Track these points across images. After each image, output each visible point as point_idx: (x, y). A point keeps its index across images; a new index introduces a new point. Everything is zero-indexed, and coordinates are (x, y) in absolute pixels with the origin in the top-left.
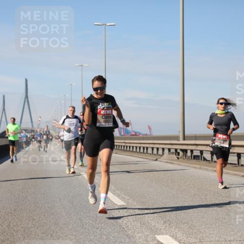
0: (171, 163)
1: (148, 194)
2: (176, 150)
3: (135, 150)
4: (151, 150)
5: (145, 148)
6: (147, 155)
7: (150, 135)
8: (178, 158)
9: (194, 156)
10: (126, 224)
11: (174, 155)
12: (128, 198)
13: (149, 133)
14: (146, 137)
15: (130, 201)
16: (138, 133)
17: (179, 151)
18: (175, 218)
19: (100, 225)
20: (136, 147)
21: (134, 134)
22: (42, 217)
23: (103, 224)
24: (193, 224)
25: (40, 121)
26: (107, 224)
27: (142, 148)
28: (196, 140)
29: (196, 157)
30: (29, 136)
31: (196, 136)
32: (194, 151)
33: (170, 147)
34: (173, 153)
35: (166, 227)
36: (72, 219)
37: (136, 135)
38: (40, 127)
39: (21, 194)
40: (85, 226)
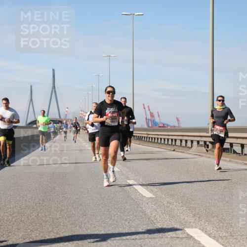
0: (200, 155)
2: (205, 142)
3: (163, 142)
4: (180, 142)
5: (174, 140)
7: (179, 127)
8: (207, 151)
10: (155, 216)
11: (204, 148)
12: (156, 190)
13: (178, 125)
15: (158, 193)
16: (166, 124)
17: (208, 143)
18: (204, 211)
19: (128, 217)
20: (164, 139)
21: (162, 125)
23: (131, 217)
25: (67, 111)
26: (136, 216)
29: (225, 150)
33: (198, 139)
34: (202, 146)
35: (195, 220)
36: (100, 210)
37: (164, 127)
38: (67, 118)
39: (49, 185)
40: (113, 218)
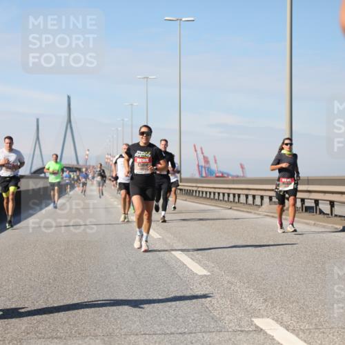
1: (241, 259)
3: (221, 198)
4: (245, 198)
5: (237, 196)
6: (238, 205)
7: (243, 176)
9: (306, 207)
12: (213, 265)
13: (242, 175)
14: (237, 180)
15: (215, 269)
16: (225, 173)
18: (279, 294)
20: (224, 194)
21: (220, 175)
22: (92, 289)
24: (306, 303)
25: (87, 155)
27: (231, 196)
28: (308, 184)
29: (308, 209)
30: (72, 176)
31: (308, 180)
32: (306, 200)
33: (271, 194)
34: (275, 203)
35: (267, 307)
37: (222, 177)
